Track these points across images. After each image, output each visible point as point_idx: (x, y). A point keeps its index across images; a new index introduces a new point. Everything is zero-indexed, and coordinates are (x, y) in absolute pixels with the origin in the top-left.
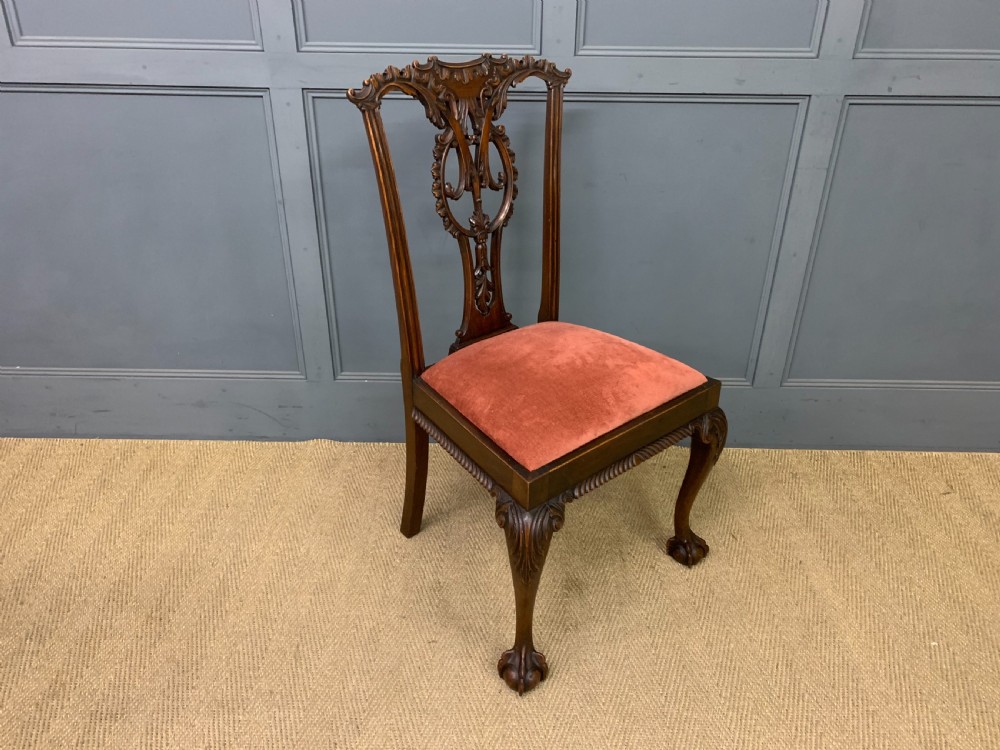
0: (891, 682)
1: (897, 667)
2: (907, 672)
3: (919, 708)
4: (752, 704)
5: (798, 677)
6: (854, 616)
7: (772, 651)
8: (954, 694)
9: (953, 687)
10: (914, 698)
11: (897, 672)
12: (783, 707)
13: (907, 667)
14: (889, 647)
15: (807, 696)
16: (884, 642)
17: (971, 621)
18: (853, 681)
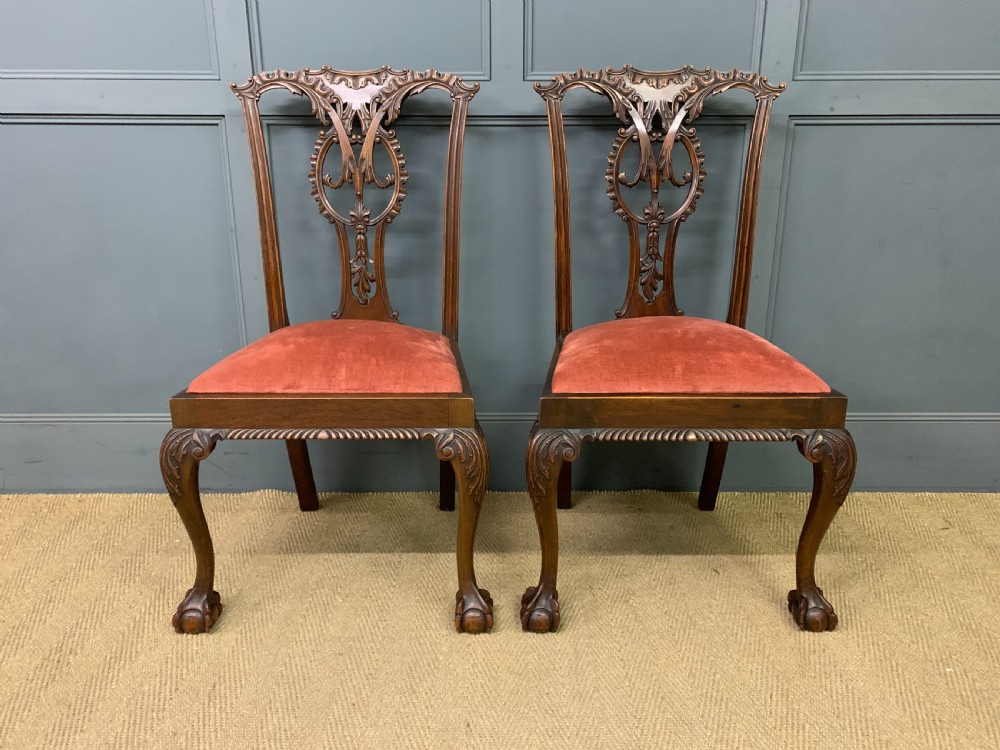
0: (905, 710)
1: (910, 695)
2: (921, 699)
3: (941, 737)
4: (744, 736)
5: (796, 707)
6: (855, 644)
7: (764, 680)
8: (979, 722)
9: (977, 714)
10: (932, 726)
11: (911, 700)
12: (781, 738)
13: (921, 694)
14: (898, 674)
15: (807, 726)
16: (892, 670)
17: (988, 648)
18: (860, 710)
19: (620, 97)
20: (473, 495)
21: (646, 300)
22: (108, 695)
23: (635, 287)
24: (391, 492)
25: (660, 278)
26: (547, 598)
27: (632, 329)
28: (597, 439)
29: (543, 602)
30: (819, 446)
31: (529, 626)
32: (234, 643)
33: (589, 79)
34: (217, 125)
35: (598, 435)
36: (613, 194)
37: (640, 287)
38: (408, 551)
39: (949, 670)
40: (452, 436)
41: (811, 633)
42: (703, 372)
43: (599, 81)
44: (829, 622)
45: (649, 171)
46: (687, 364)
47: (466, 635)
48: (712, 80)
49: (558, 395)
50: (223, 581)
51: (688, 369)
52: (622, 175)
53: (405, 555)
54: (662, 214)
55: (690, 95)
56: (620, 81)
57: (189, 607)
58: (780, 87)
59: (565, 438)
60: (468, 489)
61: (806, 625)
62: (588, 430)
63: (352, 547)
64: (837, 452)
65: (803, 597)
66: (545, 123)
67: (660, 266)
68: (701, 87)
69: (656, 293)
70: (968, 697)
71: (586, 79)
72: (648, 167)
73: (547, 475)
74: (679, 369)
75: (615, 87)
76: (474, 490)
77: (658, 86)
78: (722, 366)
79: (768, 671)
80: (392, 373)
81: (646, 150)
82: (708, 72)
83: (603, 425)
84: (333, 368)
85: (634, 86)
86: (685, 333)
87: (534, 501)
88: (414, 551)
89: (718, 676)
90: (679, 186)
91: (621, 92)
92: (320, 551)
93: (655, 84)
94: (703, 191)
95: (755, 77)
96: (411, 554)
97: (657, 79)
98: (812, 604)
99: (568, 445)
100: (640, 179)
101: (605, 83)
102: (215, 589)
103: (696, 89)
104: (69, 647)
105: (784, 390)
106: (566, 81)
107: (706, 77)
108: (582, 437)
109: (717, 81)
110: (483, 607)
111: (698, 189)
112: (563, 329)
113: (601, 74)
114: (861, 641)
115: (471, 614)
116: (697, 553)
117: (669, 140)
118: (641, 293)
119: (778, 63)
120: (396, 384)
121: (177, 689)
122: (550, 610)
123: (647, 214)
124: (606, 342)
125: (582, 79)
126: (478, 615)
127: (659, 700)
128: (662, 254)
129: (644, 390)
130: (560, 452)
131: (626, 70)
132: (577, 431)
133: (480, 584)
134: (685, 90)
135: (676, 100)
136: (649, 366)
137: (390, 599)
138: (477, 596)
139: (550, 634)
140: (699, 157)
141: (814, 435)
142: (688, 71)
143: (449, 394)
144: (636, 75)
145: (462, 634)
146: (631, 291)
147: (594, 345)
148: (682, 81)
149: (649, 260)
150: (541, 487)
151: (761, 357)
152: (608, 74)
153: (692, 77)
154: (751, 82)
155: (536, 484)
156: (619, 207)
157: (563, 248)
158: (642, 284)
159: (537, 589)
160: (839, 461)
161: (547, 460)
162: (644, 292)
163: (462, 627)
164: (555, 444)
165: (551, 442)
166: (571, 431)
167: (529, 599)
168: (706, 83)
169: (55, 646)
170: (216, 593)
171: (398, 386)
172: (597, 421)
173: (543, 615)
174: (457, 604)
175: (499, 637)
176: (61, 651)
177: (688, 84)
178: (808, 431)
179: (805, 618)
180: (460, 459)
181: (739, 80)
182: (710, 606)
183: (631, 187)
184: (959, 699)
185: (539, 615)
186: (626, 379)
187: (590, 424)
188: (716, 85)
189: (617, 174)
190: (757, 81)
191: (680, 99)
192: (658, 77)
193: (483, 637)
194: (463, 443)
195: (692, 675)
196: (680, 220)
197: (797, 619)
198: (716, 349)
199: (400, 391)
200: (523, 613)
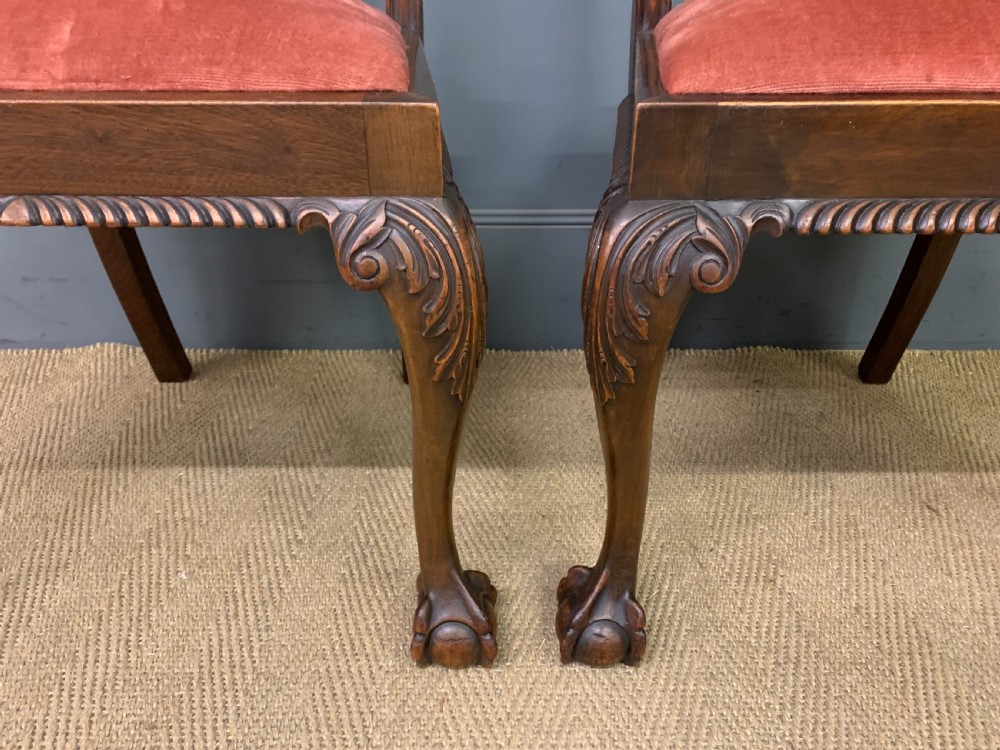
20: (445, 378)
24: (322, 349)
26: (618, 598)
28: (791, 230)
29: (606, 612)
31: (576, 650)
35: (795, 217)
38: (338, 465)
40: (380, 220)
47: (433, 670)
49: (688, 96)
53: (330, 472)
59: (702, 226)
60: (431, 365)
62: (766, 204)
73: (643, 330)
76: (448, 368)
83: (811, 189)
88: (349, 462)
92: (173, 462)
96: (343, 470)
99: (709, 246)
108: (749, 223)
110: (474, 618)
115: (447, 630)
120: (211, 62)
122: (621, 622)
126: (462, 632)
130: (685, 267)
132: (736, 206)
133: (468, 560)
136: (948, 16)
137: (287, 573)
138: (460, 595)
139: (621, 670)
143: (367, 93)
145: (430, 669)
150: (623, 361)
159: (594, 573)
161: (646, 289)
163: (426, 652)
164: (670, 245)
167: (574, 592)
171: (218, 70)
172: (795, 177)
173: (607, 631)
174: (417, 611)
175: (508, 676)
180: (406, 285)
185: (602, 632)
186: (888, 51)
187: (780, 189)
193: (475, 676)
194: (411, 239)
199: (225, 86)
200: (562, 627)
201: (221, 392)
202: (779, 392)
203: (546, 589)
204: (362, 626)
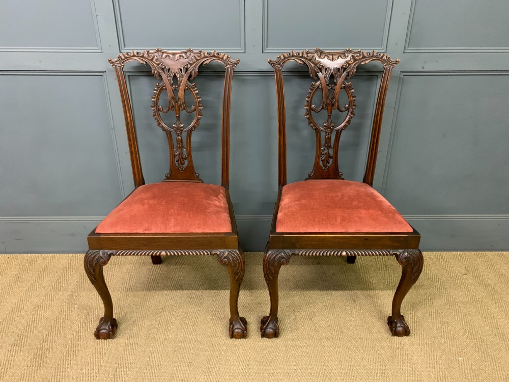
1: (441, 373)
2: (446, 375)
6: (418, 344)
7: (374, 365)
11: (442, 376)
13: (446, 372)
16: (434, 359)
17: (480, 346)
19: (313, 65)
20: (237, 280)
21: (324, 168)
22: (66, 375)
23: (318, 162)
25: (331, 158)
26: (273, 323)
27: (316, 192)
29: (271, 326)
30: (405, 258)
31: (264, 335)
32: (124, 344)
33: (297, 56)
34: (102, 75)
35: (298, 253)
36: (308, 116)
37: (321, 162)
38: (206, 289)
39: (460, 359)
40: (227, 253)
41: (397, 337)
42: (350, 222)
43: (302, 57)
44: (406, 332)
45: (327, 105)
46: (343, 216)
47: (234, 339)
48: (361, 56)
49: (279, 233)
50: (117, 307)
51: (343, 219)
52: (313, 106)
53: (204, 292)
54: (333, 126)
55: (350, 64)
56: (313, 56)
57: (102, 328)
58: (397, 61)
59: (282, 254)
60: (235, 278)
61: (395, 333)
62: (294, 250)
63: (179, 287)
64: (414, 261)
65: (394, 321)
66: (273, 75)
67: (331, 152)
68: (355, 60)
69: (328, 165)
70: (468, 374)
71: (295, 56)
72: (327, 102)
73: (273, 272)
74: (339, 219)
75: (310, 60)
76: (238, 278)
77: (332, 60)
78: (360, 218)
79: (376, 360)
80: (197, 222)
81: (326, 93)
82: (359, 52)
83: (301, 248)
84: (167, 219)
85: (320, 60)
86: (343, 196)
87: (267, 283)
88: (209, 289)
89: (353, 362)
90: (342, 112)
91: (313, 63)
92: (163, 289)
93: (331, 59)
94: (354, 115)
95: (384, 55)
96: (207, 291)
97: (332, 56)
98: (399, 325)
99: (284, 258)
100: (322, 108)
101: (305, 58)
102: (114, 317)
103: (353, 61)
104: (46, 347)
105: (390, 231)
106: (285, 58)
107: (358, 55)
108: (291, 254)
109: (364, 57)
110: (243, 327)
111: (352, 113)
112: (282, 182)
113: (303, 53)
114: (420, 342)
115: (237, 330)
116: (345, 289)
117: (337, 88)
118: (321, 165)
119: (396, 44)
120: (199, 228)
121: (99, 372)
122: (274, 328)
123: (326, 126)
124: (303, 202)
125: (293, 56)
126: (240, 331)
127: (325, 376)
128: (332, 145)
129: (321, 231)
130: (280, 261)
131: (316, 51)
132: (288, 251)
133: (241, 315)
134: (347, 62)
135: (342, 67)
136: (324, 218)
137: (198, 318)
138: (239, 322)
139: (274, 339)
140: (353, 97)
141: (403, 253)
142: (349, 51)
143: (225, 233)
144: (321, 53)
145: (233, 339)
146: (317, 165)
147: (297, 203)
148: (345, 57)
149: (326, 149)
150: (270, 277)
151: (380, 212)
152: (307, 53)
153: (351, 54)
154: (382, 57)
155: (268, 276)
156: (311, 123)
157: (282, 143)
158: (322, 161)
159: (268, 317)
160: (415, 265)
161: (273, 265)
162: (323, 164)
163: (232, 335)
164: (277, 257)
165: (275, 257)
166: (286, 251)
167: (264, 322)
168: (358, 58)
169: (39, 347)
170: (115, 319)
171: (200, 229)
172: (298, 246)
173: (271, 330)
174: (230, 327)
175: (250, 340)
176: (42, 349)
177: (348, 59)
178: (401, 251)
179: (395, 331)
180: (231, 265)
181: (375, 57)
182: (350, 321)
183: (317, 112)
184: (464, 375)
185: (269, 330)
186: (313, 226)
187: (295, 248)
188: (363, 60)
189: (311, 106)
190: (385, 58)
191: (344, 66)
192: (333, 54)
193: (242, 340)
194: (232, 257)
195: (340, 362)
196: (342, 129)
197: (391, 330)
198: (357, 207)
199: (201, 232)
200: (261, 329)
201: (171, 267)
202: (324, 266)
203: (259, 322)
204: (217, 330)
